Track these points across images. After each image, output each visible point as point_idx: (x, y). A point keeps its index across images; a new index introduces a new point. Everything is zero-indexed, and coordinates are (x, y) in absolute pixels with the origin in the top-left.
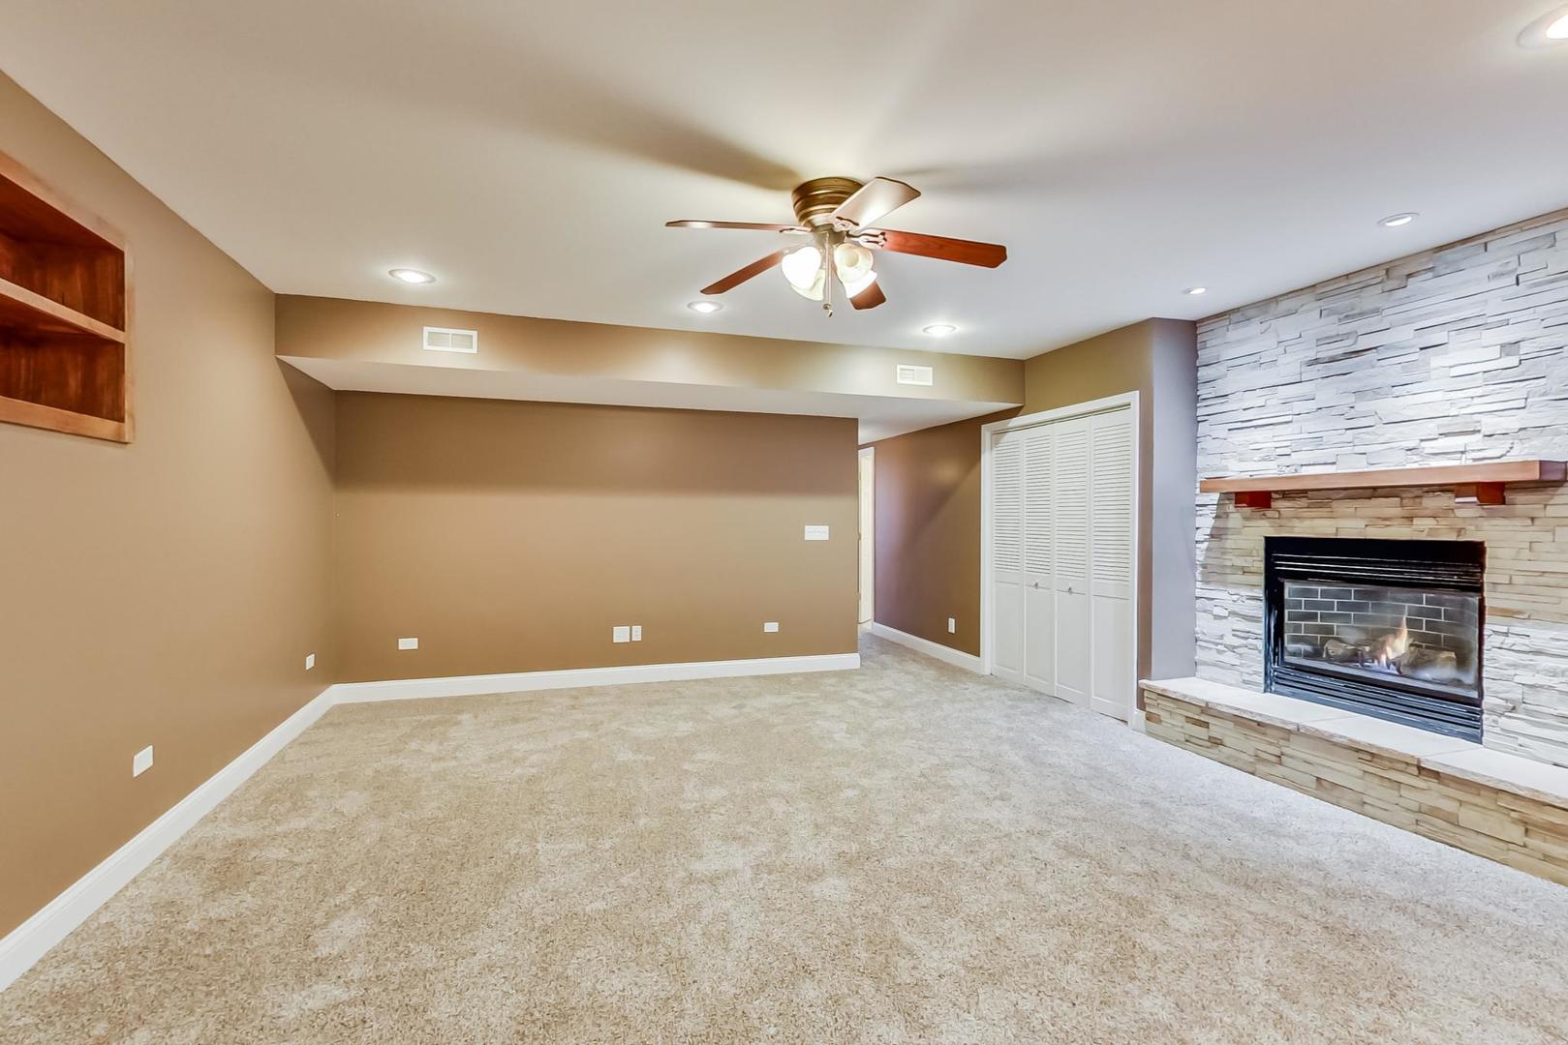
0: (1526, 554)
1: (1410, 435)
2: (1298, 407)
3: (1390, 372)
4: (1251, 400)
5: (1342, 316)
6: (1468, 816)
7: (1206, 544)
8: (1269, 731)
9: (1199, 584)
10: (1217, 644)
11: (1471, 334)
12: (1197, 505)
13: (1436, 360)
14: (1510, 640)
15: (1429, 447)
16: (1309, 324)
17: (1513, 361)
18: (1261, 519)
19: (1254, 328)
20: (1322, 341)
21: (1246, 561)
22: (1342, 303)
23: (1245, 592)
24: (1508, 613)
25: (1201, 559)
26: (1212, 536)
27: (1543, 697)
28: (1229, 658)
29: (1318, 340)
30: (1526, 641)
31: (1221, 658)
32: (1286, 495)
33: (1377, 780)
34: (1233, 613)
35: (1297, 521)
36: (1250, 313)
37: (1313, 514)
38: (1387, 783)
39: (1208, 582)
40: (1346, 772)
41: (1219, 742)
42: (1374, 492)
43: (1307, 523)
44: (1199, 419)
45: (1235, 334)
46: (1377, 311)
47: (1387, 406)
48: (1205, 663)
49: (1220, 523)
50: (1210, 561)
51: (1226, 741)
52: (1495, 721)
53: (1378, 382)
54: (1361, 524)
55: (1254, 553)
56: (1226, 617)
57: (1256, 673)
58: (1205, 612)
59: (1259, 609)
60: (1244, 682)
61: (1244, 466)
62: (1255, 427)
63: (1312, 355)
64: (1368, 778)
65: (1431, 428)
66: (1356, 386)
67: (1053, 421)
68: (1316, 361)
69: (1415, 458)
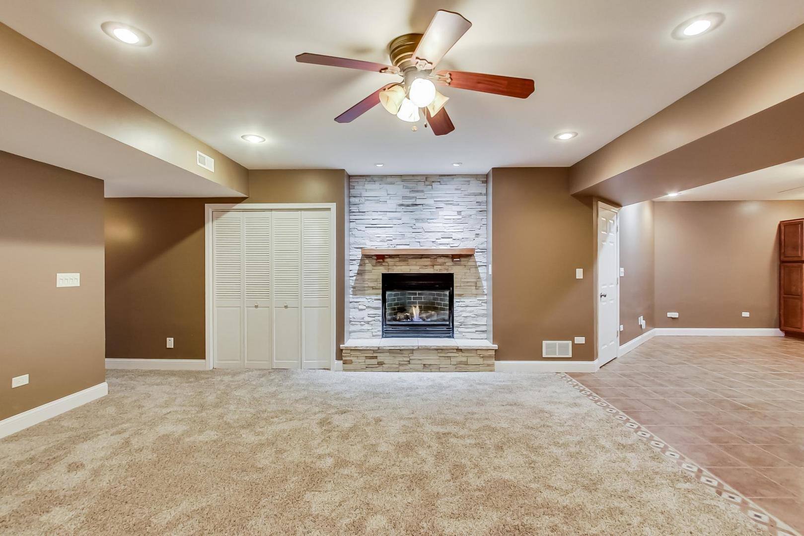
0: (464, 277)
1: (432, 237)
2: (395, 221)
3: (426, 214)
4: (375, 216)
5: (411, 190)
6: (471, 361)
7: (354, 278)
8: (404, 352)
9: (351, 296)
10: (360, 322)
11: (450, 206)
12: (351, 260)
13: (441, 213)
14: (460, 303)
15: (439, 241)
16: (398, 190)
17: (460, 217)
18: (380, 266)
19: (376, 186)
20: (404, 197)
21: (375, 284)
22: (411, 185)
23: (374, 297)
24: (460, 295)
25: (353, 284)
26: (358, 274)
27: (468, 319)
28: (366, 327)
29: (403, 197)
30: (464, 303)
31: (363, 328)
32: (391, 256)
33: (443, 358)
34: (368, 307)
35: (395, 267)
36: (375, 179)
37: (401, 264)
38: (446, 358)
39: (356, 295)
40: (432, 359)
41: (382, 363)
42: (422, 256)
43: (399, 267)
44: (351, 220)
45: (368, 186)
46: (422, 191)
47: (426, 226)
48: (355, 332)
49: (361, 268)
50: (357, 285)
51: (386, 362)
52: (457, 330)
53: (423, 217)
54: (418, 268)
55: (378, 280)
56: (364, 309)
57: (378, 331)
58: (354, 308)
59: (379, 304)
60: (373, 336)
61: (373, 243)
62: (377, 227)
63: (401, 202)
64: (441, 358)
65: (439, 235)
66: (417, 217)
67: (271, 210)
68: (402, 205)
69: (435, 245)
